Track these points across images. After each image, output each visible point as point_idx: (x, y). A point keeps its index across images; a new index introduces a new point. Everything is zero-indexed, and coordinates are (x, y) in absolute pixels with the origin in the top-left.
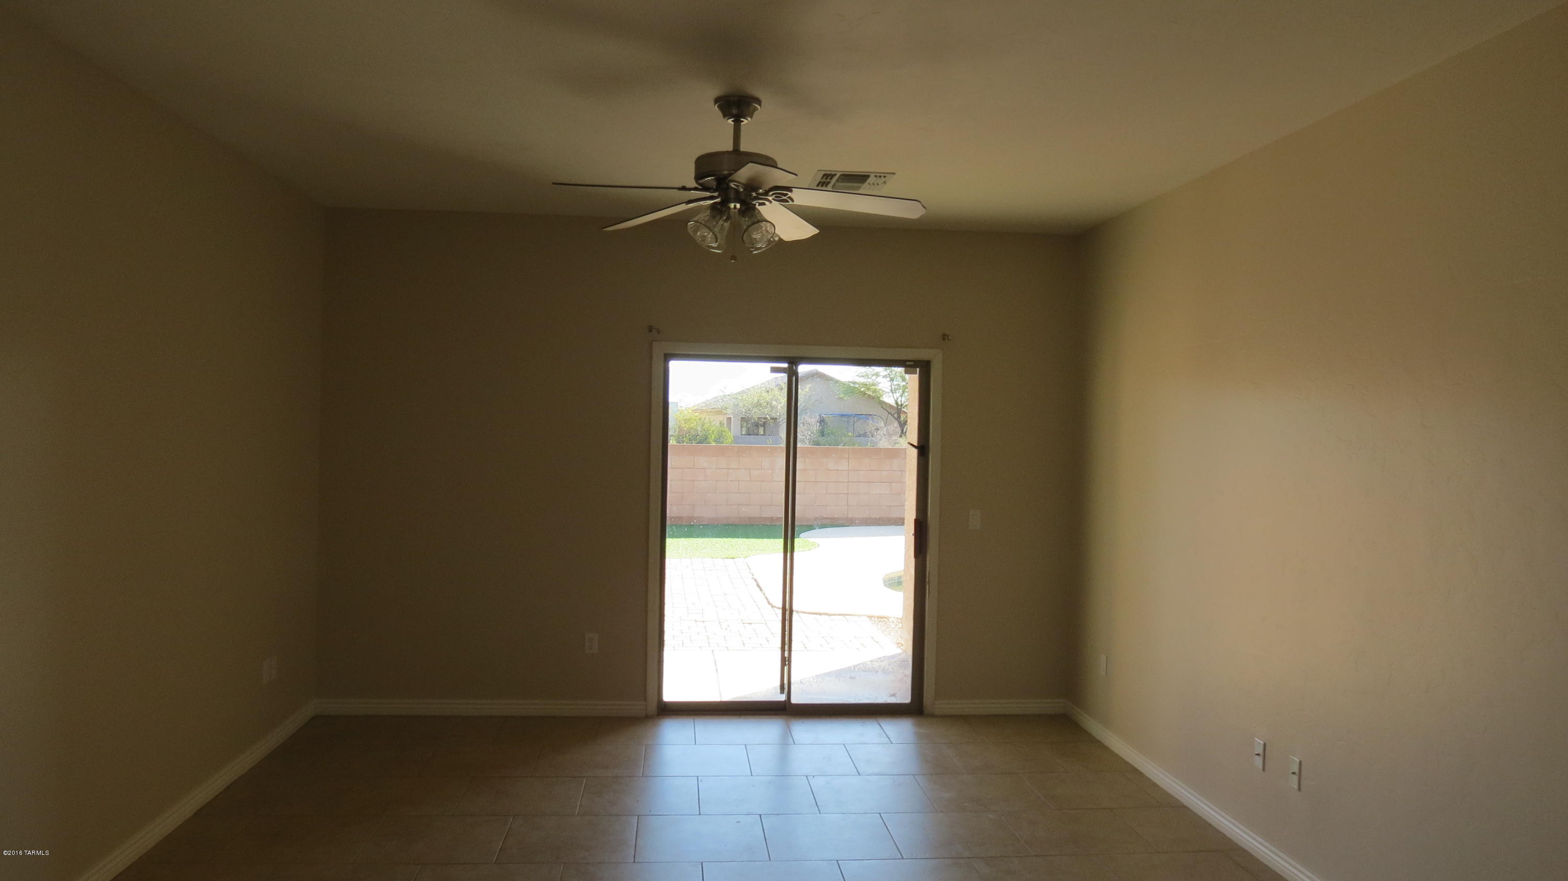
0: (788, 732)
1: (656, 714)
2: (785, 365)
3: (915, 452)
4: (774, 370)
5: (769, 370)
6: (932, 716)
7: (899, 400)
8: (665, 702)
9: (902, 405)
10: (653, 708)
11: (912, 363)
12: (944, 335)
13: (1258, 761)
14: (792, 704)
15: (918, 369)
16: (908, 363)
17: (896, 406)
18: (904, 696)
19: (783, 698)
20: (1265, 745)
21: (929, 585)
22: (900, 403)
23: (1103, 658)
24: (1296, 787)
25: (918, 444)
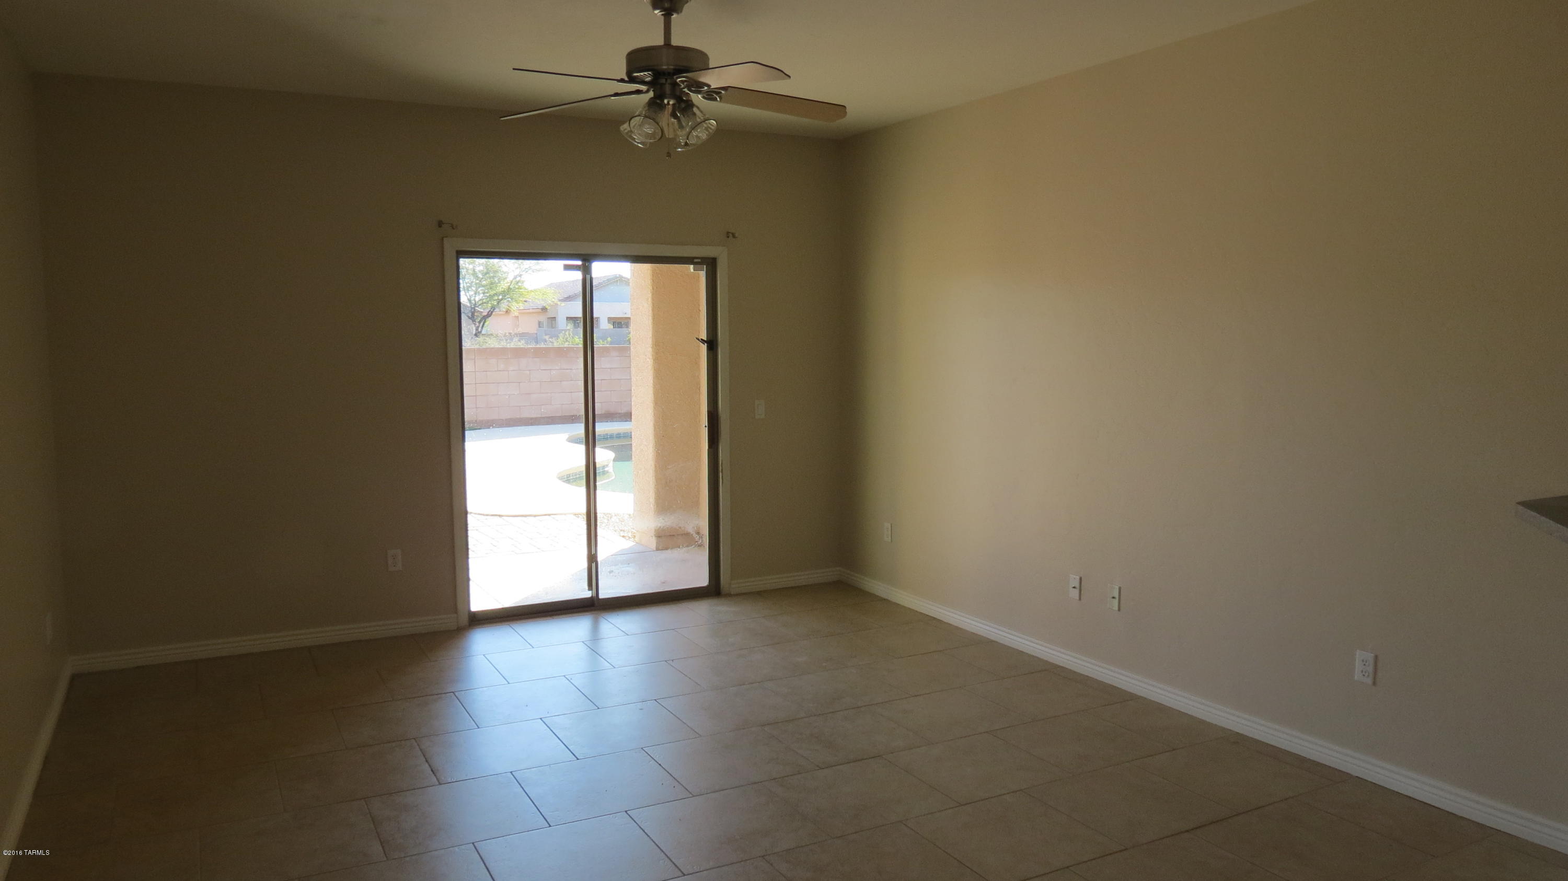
0: (595, 629)
1: (468, 624)
2: (579, 263)
3: (704, 348)
4: (567, 268)
5: (562, 267)
6: (729, 595)
7: (472, 299)
8: (473, 612)
9: (475, 304)
10: (464, 620)
11: (699, 260)
12: (728, 233)
13: (1075, 593)
14: (599, 599)
15: (705, 266)
16: (696, 260)
17: (469, 305)
18: (702, 580)
19: (588, 594)
20: (1081, 579)
21: (722, 473)
22: (473, 302)
23: (888, 525)
24: (1117, 609)
25: (707, 339)
